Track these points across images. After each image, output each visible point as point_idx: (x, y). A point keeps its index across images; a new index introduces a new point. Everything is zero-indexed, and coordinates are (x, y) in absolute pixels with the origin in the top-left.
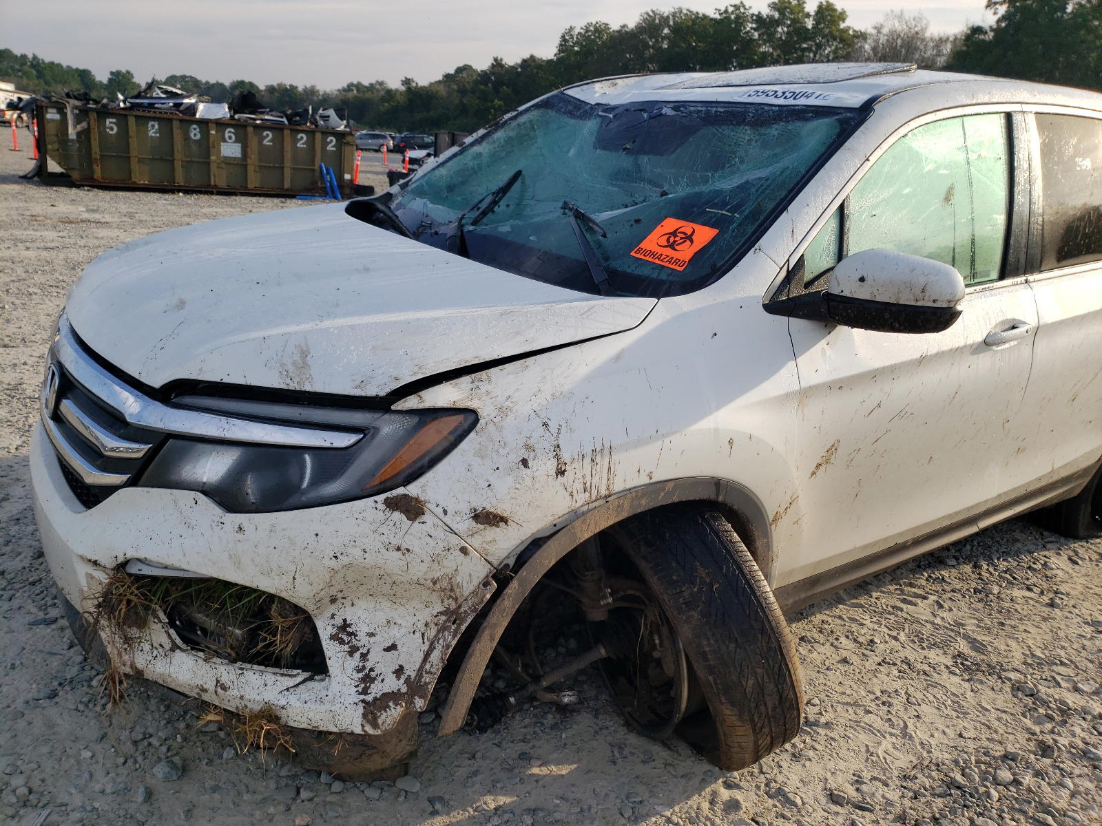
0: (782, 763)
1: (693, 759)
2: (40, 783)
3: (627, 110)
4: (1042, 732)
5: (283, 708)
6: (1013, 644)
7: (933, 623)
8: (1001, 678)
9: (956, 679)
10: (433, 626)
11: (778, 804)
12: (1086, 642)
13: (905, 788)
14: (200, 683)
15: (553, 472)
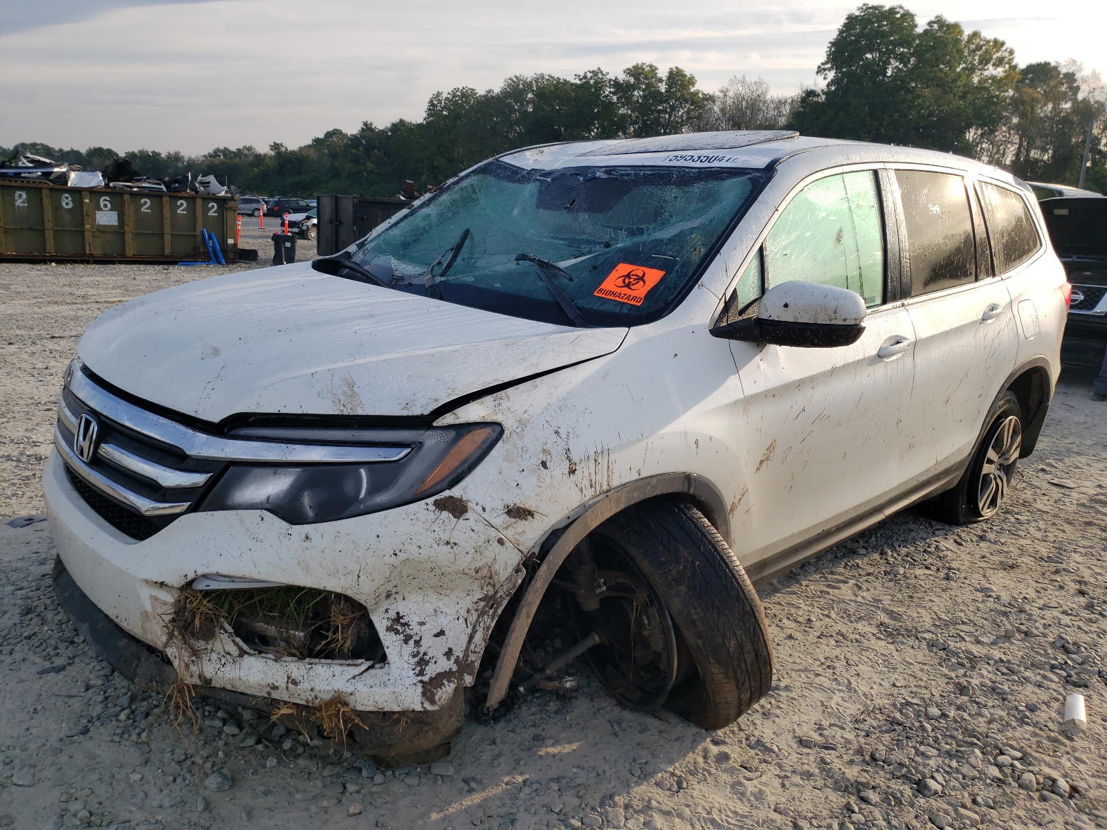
0: (756, 721)
1: (682, 725)
2: (98, 805)
3: (563, 174)
4: (957, 676)
5: (351, 694)
6: (923, 612)
7: (856, 602)
8: (918, 638)
9: (883, 643)
10: (473, 612)
11: (759, 753)
12: (980, 605)
13: (858, 729)
14: (271, 681)
15: (566, 471)
